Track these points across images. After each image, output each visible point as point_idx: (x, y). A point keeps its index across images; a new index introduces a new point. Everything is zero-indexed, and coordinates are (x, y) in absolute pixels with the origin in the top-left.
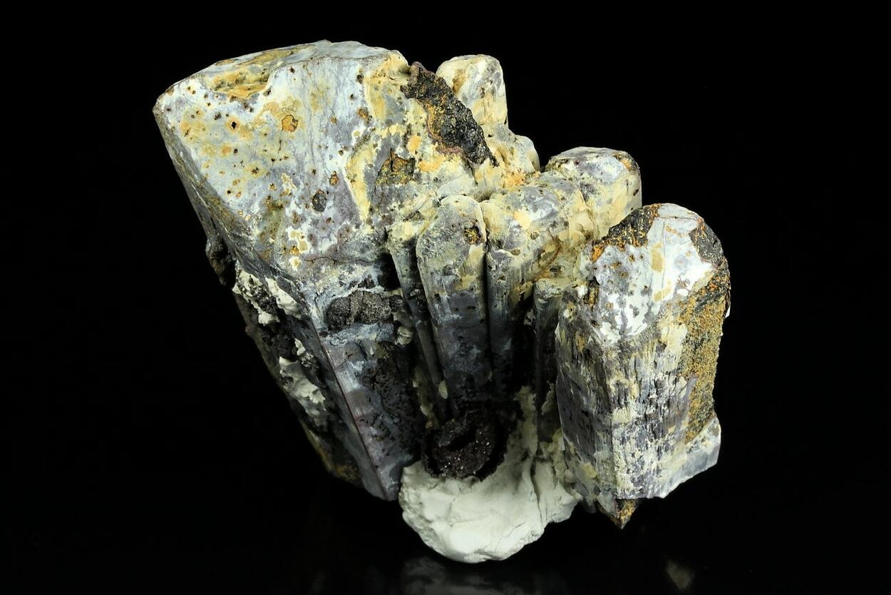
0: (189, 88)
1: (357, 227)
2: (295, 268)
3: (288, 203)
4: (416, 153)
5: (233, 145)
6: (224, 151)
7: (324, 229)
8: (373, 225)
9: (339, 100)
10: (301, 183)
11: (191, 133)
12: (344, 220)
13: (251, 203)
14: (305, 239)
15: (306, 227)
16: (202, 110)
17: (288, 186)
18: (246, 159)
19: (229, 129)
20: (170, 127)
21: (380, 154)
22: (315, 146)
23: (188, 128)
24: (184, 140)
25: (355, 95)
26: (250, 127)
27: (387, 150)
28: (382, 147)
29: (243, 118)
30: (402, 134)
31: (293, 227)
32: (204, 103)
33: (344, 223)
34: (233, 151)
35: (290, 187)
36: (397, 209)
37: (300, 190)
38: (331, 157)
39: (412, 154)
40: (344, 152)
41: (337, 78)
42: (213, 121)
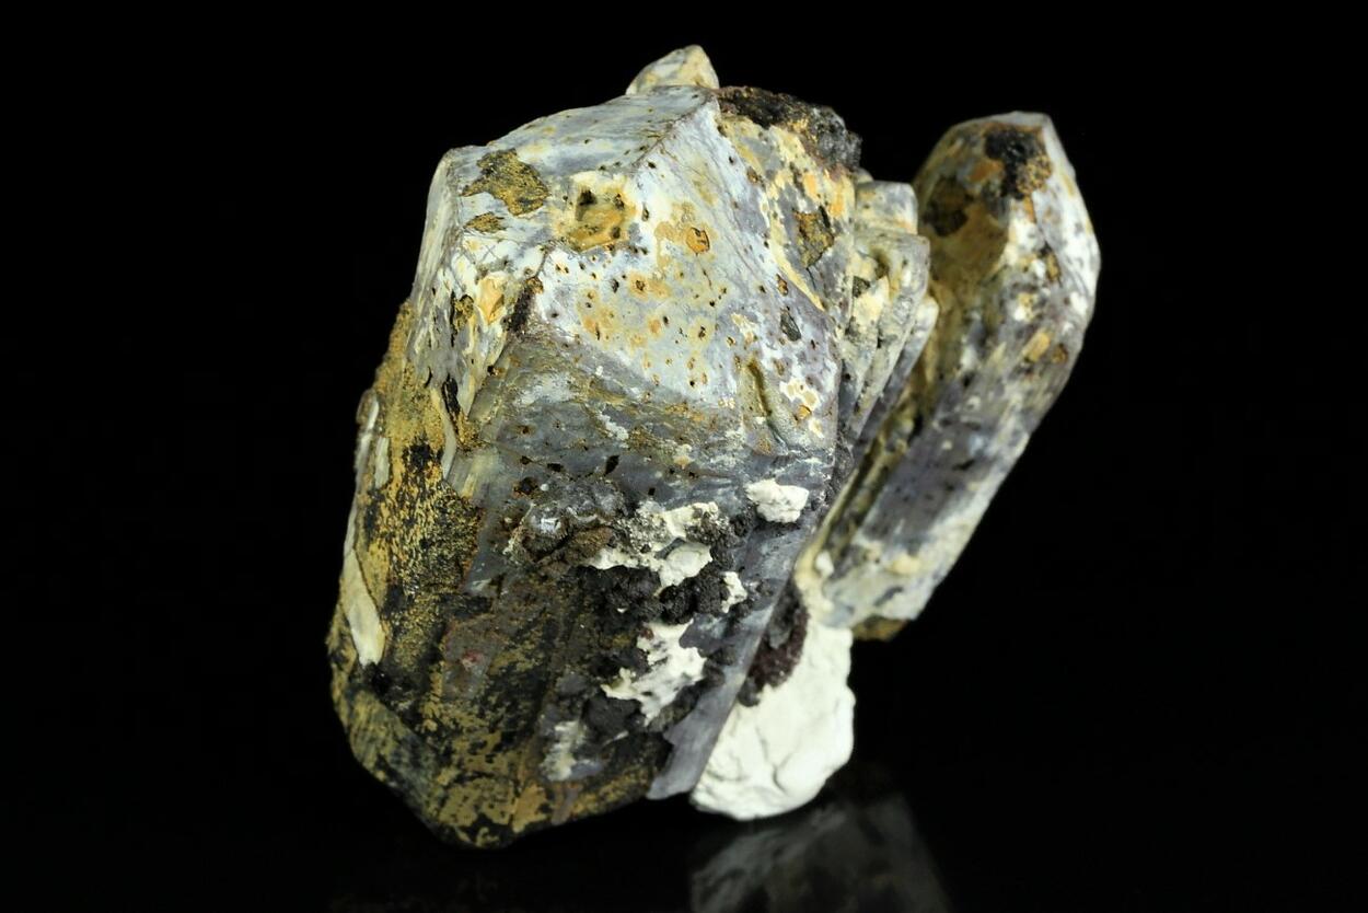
0: (559, 269)
2: (820, 435)
3: (758, 353)
4: (819, 197)
5: (657, 315)
6: (654, 330)
7: (815, 359)
9: (724, 172)
10: (758, 314)
11: (603, 330)
13: (724, 382)
14: (806, 388)
16: (592, 288)
17: (747, 330)
18: (682, 322)
19: (637, 295)
20: (570, 339)
21: (786, 222)
22: (741, 253)
23: (594, 325)
24: (600, 344)
25: (732, 156)
26: (659, 276)
27: (789, 212)
28: (783, 212)
29: (644, 268)
30: (791, 181)
31: (784, 381)
32: (585, 277)
33: (826, 337)
34: (662, 323)
35: (750, 329)
36: (843, 285)
37: (762, 325)
38: (762, 258)
39: (817, 202)
40: (769, 242)
41: (704, 143)
42: (614, 296)
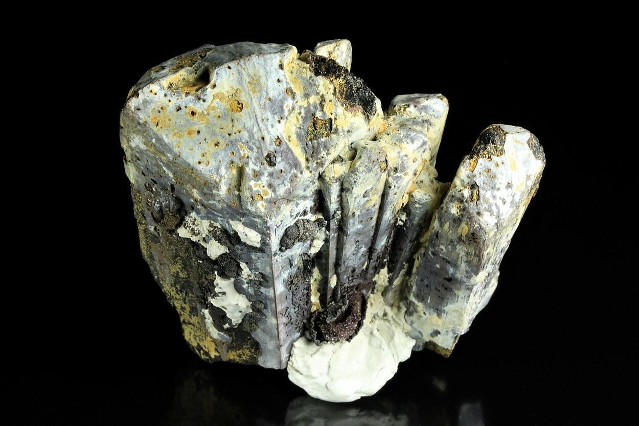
0: (151, 91)
1: (301, 173)
2: (263, 210)
3: (247, 164)
4: (332, 114)
5: (196, 128)
6: (189, 133)
7: (279, 178)
8: (310, 170)
9: (270, 84)
10: (254, 148)
11: (161, 124)
12: (291, 169)
13: (218, 169)
14: (266, 188)
15: (265, 179)
16: (165, 105)
17: (245, 152)
18: (208, 137)
19: (189, 117)
20: (141, 121)
21: (305, 119)
22: (259, 120)
23: (157, 121)
24: (155, 129)
25: (281, 79)
26: (206, 113)
27: (309, 115)
28: (305, 113)
29: (199, 107)
30: (318, 102)
31: (255, 180)
32: (165, 100)
33: (292, 172)
34: (196, 133)
35: (246, 152)
36: (325, 156)
37: (254, 153)
38: (272, 126)
39: (328, 116)
40: (281, 121)
42: (175, 112)
